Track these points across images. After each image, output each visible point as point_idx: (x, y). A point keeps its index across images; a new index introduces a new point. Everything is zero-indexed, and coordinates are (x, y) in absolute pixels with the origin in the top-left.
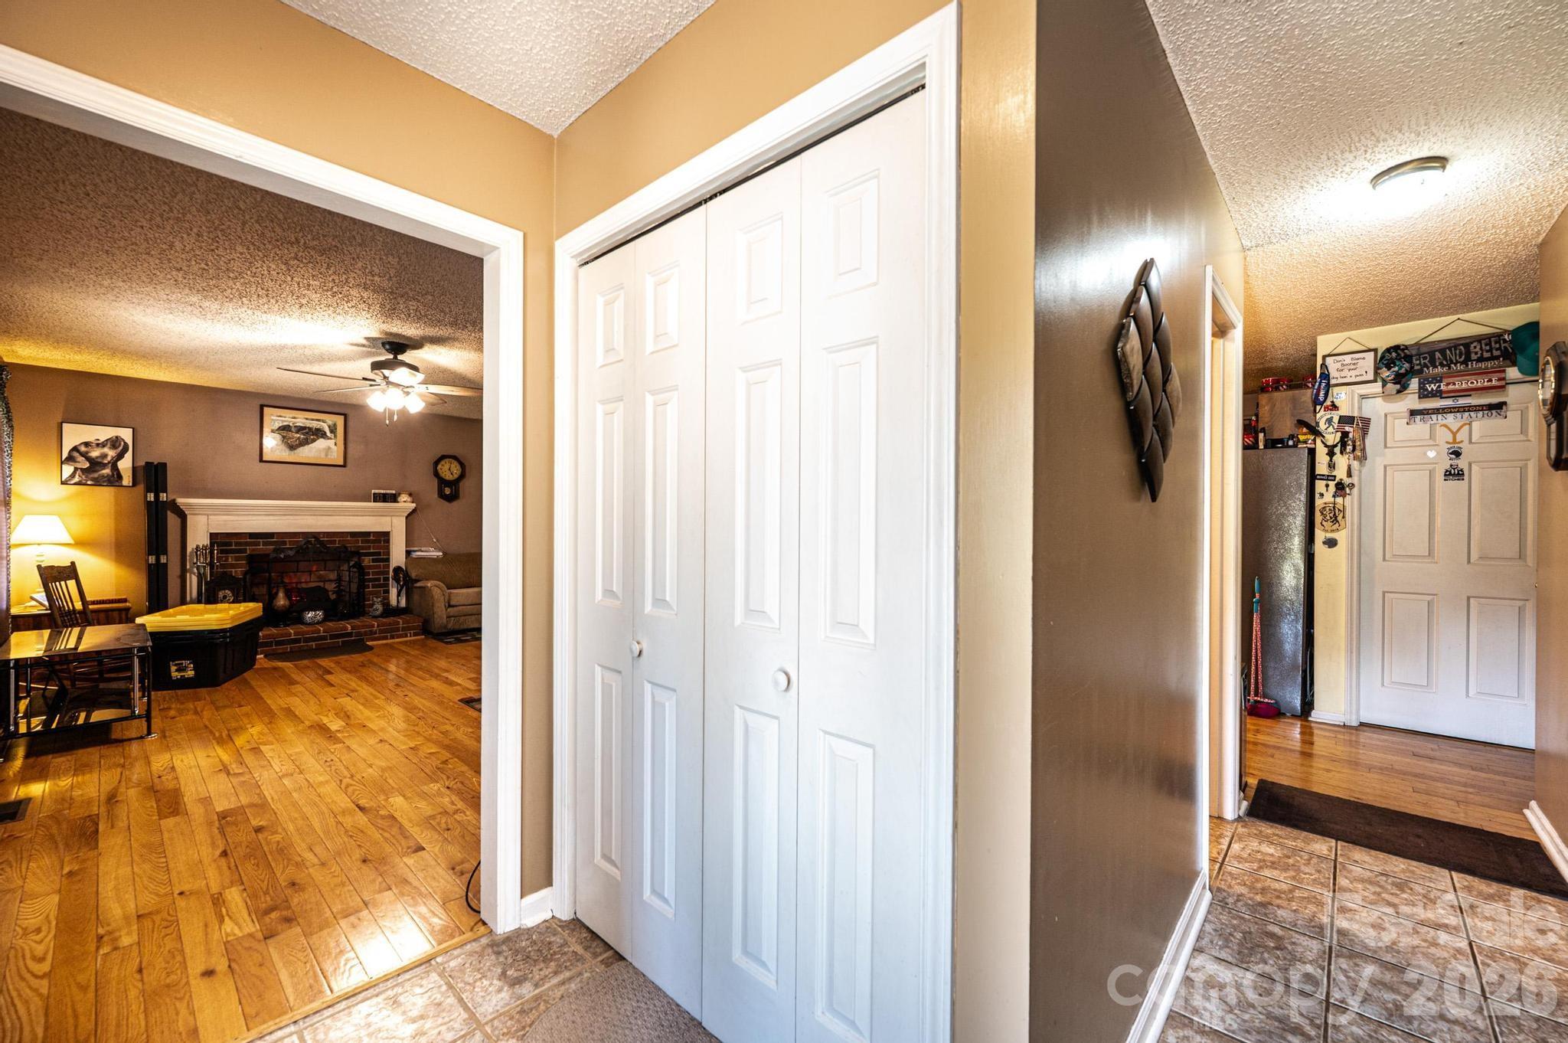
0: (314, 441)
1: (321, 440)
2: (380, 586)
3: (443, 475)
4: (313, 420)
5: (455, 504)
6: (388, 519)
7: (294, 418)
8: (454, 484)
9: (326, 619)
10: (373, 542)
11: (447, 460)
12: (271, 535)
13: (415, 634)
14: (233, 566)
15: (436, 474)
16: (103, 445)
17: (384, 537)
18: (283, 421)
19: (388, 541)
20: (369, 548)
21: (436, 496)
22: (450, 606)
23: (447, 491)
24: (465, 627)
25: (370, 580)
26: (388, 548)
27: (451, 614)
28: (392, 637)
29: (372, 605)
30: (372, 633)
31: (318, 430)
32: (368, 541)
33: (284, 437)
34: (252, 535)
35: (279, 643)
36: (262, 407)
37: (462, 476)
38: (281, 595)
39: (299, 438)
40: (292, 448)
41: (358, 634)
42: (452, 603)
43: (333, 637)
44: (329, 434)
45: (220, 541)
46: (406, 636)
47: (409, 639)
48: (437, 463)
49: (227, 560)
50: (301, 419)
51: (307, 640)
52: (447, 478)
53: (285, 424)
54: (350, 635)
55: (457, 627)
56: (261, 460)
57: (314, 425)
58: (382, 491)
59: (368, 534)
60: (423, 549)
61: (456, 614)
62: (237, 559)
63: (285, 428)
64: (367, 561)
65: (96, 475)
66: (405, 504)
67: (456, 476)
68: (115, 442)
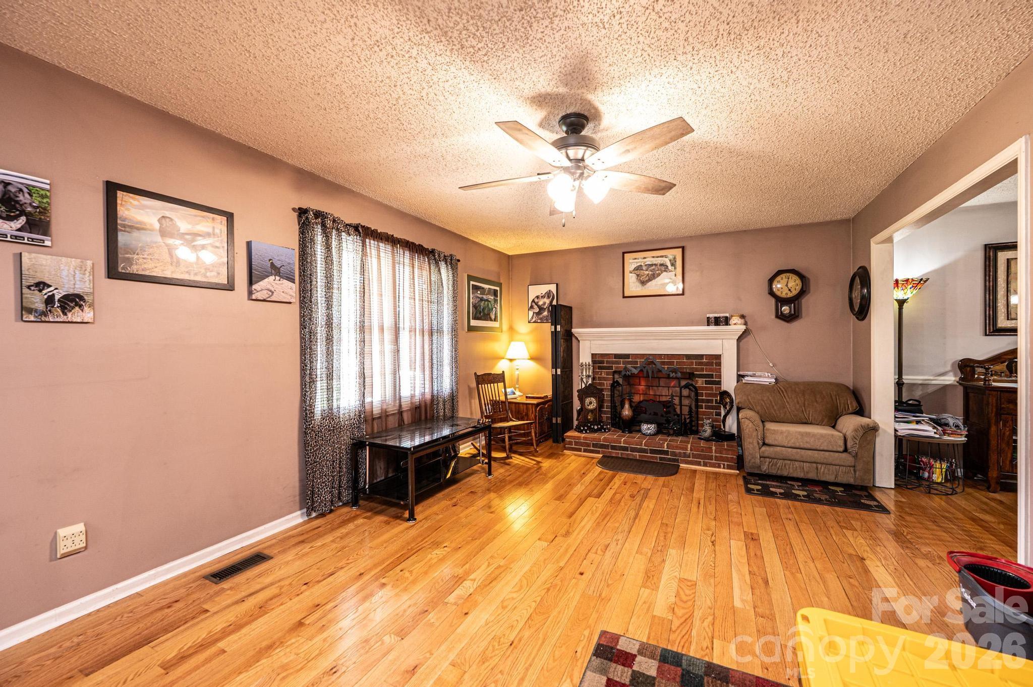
0: (659, 275)
1: (665, 273)
2: (712, 408)
3: (778, 293)
4: (658, 257)
5: (796, 324)
6: (720, 342)
7: (645, 258)
8: (795, 300)
9: (658, 433)
10: (707, 364)
11: (783, 276)
12: (627, 356)
13: (729, 467)
14: (605, 379)
15: (771, 293)
16: (543, 297)
17: (716, 360)
18: (637, 263)
19: (719, 364)
20: (702, 370)
21: (773, 316)
22: (764, 444)
23: (786, 309)
24: (785, 473)
25: (703, 401)
26: (719, 371)
27: (766, 455)
28: (705, 465)
29: (703, 426)
30: (685, 455)
31: (661, 265)
32: (701, 364)
33: (638, 275)
34: (617, 356)
35: (613, 448)
36: (624, 253)
37: (803, 292)
38: (627, 406)
39: (648, 275)
40: (643, 283)
41: (674, 454)
42: (767, 441)
43: (653, 451)
44: (670, 267)
45: (598, 360)
46: (719, 467)
47: (721, 470)
48: (771, 281)
49: (601, 374)
50: (650, 258)
51: (633, 450)
52: (783, 295)
53: (639, 264)
54: (666, 453)
55: (774, 471)
56: (624, 297)
57: (659, 261)
58: (716, 315)
59: (701, 356)
60: (758, 374)
61: (773, 456)
62: (608, 374)
63: (639, 268)
64: (700, 382)
65: (541, 316)
66: (737, 327)
67: (795, 293)
68: (549, 294)
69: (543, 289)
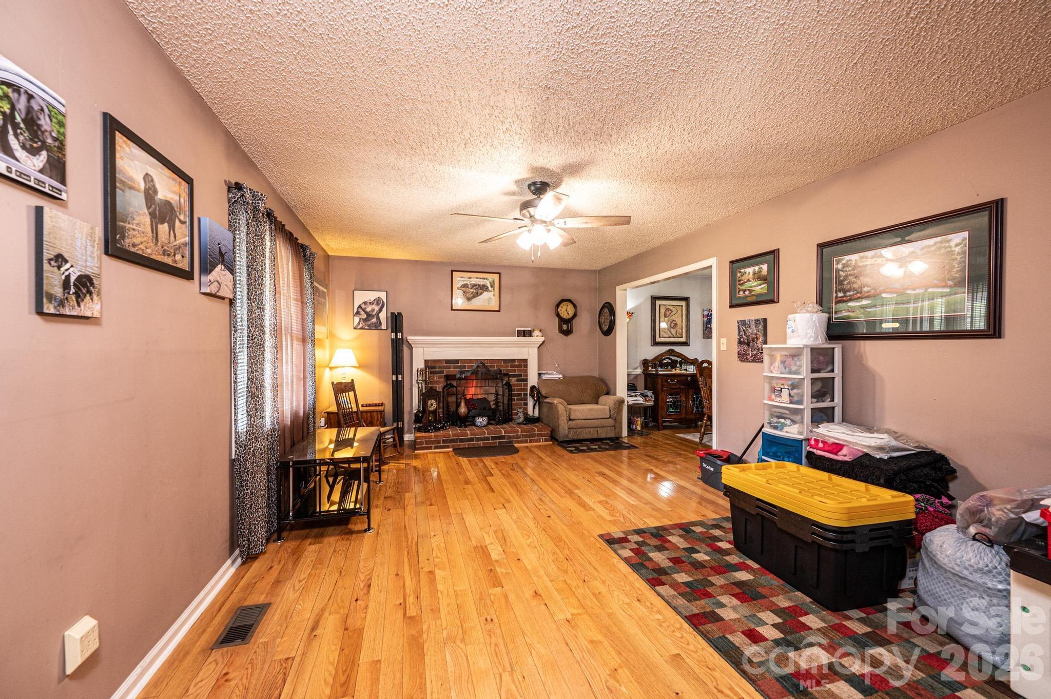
0: (481, 294)
1: (486, 293)
2: (521, 400)
3: (562, 315)
4: (480, 278)
5: (570, 337)
6: (526, 349)
7: (470, 278)
8: (569, 321)
9: (489, 424)
10: (518, 366)
11: (564, 303)
12: (457, 361)
13: (546, 440)
14: (437, 383)
15: (558, 315)
16: (371, 303)
17: (524, 362)
18: (464, 281)
19: (526, 366)
20: (514, 371)
21: (557, 331)
22: (570, 420)
23: (565, 327)
24: (581, 437)
25: (515, 395)
26: (526, 371)
27: (571, 427)
28: (531, 441)
29: (517, 414)
30: (518, 437)
31: (484, 286)
32: (514, 366)
33: (464, 292)
34: (448, 362)
35: (461, 440)
36: (452, 271)
37: (575, 315)
38: (463, 404)
39: (473, 293)
40: (469, 299)
41: (509, 437)
42: (572, 417)
43: (494, 438)
44: (490, 288)
45: (431, 366)
46: (540, 441)
47: (541, 443)
48: (558, 305)
49: (434, 378)
50: (474, 279)
51: (478, 439)
52: (565, 317)
53: (465, 283)
54: (503, 437)
55: (576, 438)
56: (452, 310)
57: (481, 282)
58: (523, 329)
59: (513, 361)
60: (549, 372)
61: (575, 427)
62: (439, 378)
63: (465, 286)
64: (513, 381)
65: (369, 323)
66: (538, 338)
67: (571, 316)
68: (378, 301)
69: (372, 296)
